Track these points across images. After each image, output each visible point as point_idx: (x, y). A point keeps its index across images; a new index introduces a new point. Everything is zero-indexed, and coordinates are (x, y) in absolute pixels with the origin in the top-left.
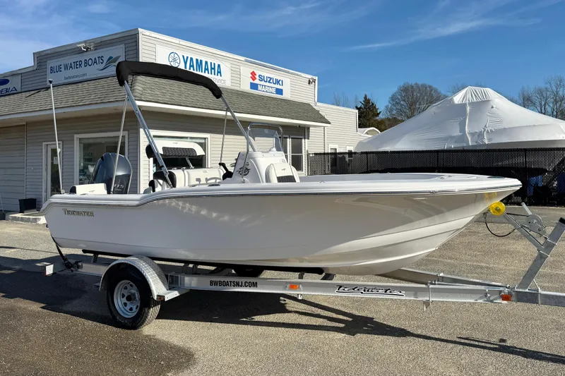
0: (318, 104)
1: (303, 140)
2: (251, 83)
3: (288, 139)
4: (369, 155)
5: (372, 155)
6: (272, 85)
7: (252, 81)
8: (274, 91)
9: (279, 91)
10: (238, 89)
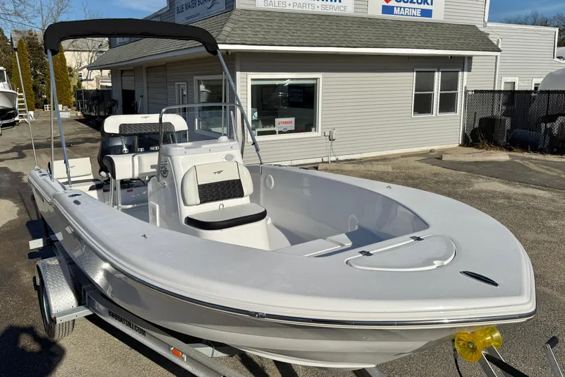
0: (489, 25)
1: (460, 73)
2: (383, 6)
3: (436, 73)
4: (551, 95)
5: (556, 95)
6: (416, 6)
7: (385, 4)
8: (419, 12)
9: (427, 13)
10: (364, 15)
